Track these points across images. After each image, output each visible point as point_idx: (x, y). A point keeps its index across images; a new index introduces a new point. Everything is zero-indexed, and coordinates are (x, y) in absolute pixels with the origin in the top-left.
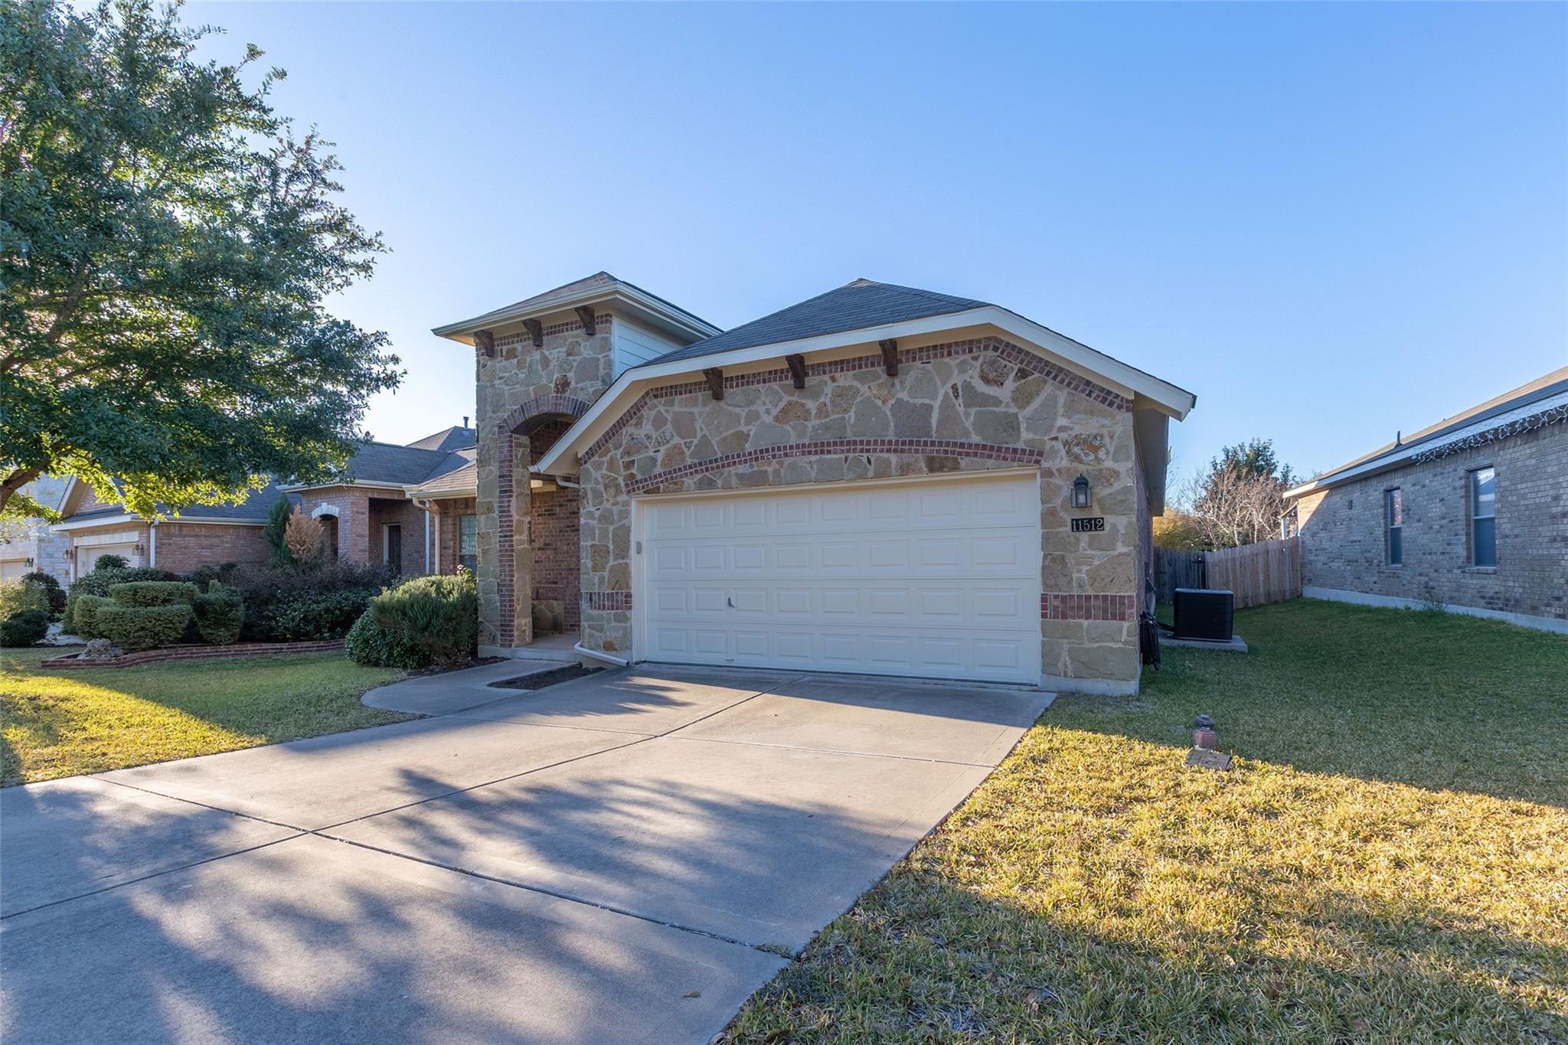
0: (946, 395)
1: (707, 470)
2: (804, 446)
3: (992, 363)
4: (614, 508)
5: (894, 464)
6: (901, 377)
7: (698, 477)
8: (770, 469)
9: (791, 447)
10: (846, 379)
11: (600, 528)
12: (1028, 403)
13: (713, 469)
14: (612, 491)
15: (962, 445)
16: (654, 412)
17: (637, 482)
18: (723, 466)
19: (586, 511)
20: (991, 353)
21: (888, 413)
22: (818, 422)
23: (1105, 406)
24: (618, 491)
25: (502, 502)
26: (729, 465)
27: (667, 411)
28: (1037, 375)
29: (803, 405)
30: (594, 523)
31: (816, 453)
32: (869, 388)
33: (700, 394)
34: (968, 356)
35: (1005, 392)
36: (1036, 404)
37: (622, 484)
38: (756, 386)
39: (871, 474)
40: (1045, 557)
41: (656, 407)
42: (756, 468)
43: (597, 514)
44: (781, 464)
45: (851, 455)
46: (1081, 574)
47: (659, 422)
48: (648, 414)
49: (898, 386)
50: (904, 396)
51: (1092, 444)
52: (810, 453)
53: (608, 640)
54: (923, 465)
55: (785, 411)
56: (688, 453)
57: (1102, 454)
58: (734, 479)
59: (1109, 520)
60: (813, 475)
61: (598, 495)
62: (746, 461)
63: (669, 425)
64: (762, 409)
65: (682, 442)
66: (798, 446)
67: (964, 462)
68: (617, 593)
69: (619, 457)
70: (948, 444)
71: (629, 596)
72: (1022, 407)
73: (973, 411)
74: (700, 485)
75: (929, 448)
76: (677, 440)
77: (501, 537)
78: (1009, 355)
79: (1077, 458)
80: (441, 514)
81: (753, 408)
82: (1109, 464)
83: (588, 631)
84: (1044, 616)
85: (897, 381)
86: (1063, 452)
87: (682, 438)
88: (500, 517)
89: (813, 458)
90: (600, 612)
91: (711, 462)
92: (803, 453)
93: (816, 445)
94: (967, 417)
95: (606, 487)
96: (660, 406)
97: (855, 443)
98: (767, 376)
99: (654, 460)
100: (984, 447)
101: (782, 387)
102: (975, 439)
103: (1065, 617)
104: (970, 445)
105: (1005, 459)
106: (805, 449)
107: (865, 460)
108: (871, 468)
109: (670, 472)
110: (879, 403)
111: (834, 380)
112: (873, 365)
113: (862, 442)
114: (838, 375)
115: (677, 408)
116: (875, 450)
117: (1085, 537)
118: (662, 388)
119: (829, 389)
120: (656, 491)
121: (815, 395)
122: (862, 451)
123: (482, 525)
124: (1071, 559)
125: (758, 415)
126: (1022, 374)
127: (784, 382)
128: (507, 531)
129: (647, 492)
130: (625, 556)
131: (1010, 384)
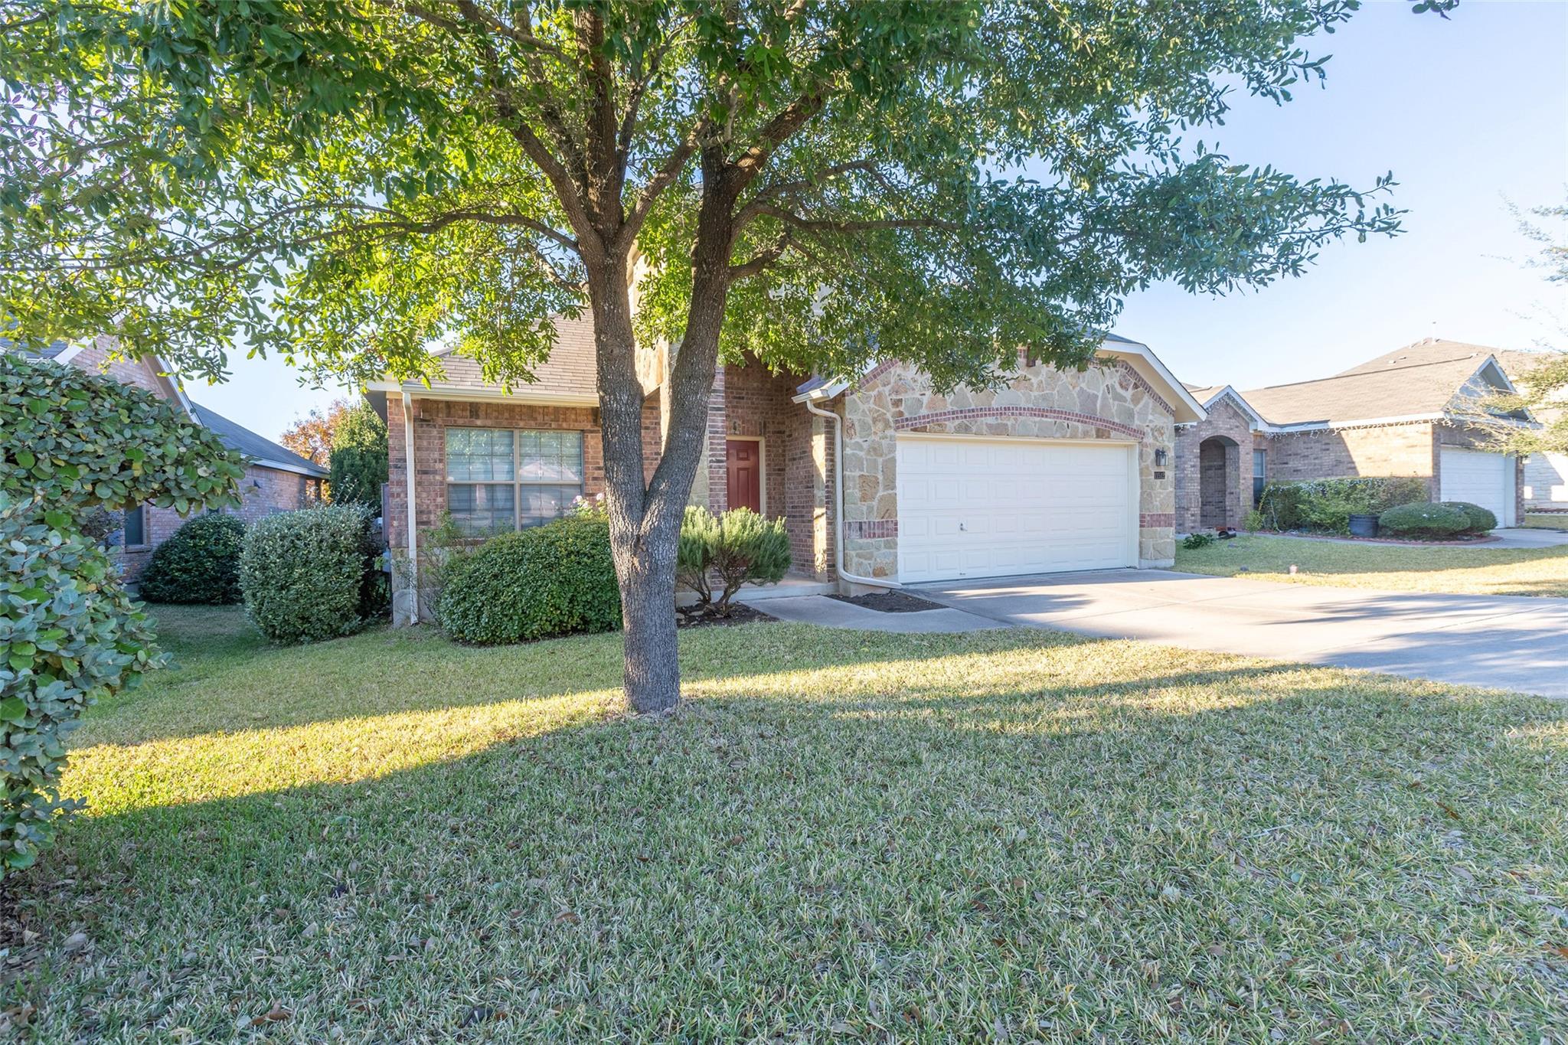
0: (1104, 390)
1: (965, 417)
2: (1032, 409)
3: (1124, 376)
4: (883, 441)
5: (1080, 430)
6: (1082, 372)
7: (957, 422)
8: (1009, 424)
9: (1024, 409)
11: (867, 460)
12: (1138, 404)
13: (970, 417)
14: (880, 425)
15: (1113, 423)
17: (906, 420)
18: (978, 416)
19: (854, 441)
20: (1124, 370)
21: (1076, 395)
22: (1037, 393)
23: (1165, 412)
24: (887, 425)
26: (982, 416)
28: (1142, 388)
29: (1028, 379)
30: (862, 454)
31: (1039, 416)
32: (1066, 376)
34: (1114, 369)
35: (1129, 395)
36: (1140, 405)
37: (891, 420)
39: (1068, 435)
40: (1142, 494)
42: (1000, 421)
43: (865, 445)
44: (1016, 420)
45: (1058, 421)
46: (1157, 502)
49: (1080, 377)
50: (1083, 385)
51: (1160, 431)
52: (1035, 415)
53: (878, 566)
54: (1094, 432)
55: (1017, 381)
56: (948, 401)
57: (1164, 436)
58: (985, 427)
59: (1167, 473)
60: (1036, 430)
61: (865, 426)
62: (993, 415)
66: (1028, 409)
67: (1113, 433)
68: (887, 522)
69: (888, 393)
70: (1107, 422)
71: (896, 524)
72: (1136, 405)
73: (1116, 403)
74: (959, 430)
75: (1098, 422)
78: (1132, 373)
79: (1156, 438)
82: (1167, 441)
83: (855, 560)
84: (1141, 526)
85: (1081, 375)
86: (1151, 435)
88: (711, 438)
89: (1037, 419)
90: (869, 540)
91: (969, 411)
92: (1031, 415)
93: (1039, 410)
94: (1114, 406)
95: (875, 420)
97: (1061, 412)
99: (920, 403)
100: (1122, 426)
102: (1117, 420)
103: (1151, 526)
104: (1116, 424)
105: (1129, 434)
106: (1032, 412)
107: (1066, 425)
108: (1069, 431)
109: (936, 415)
110: (1071, 388)
113: (1066, 413)
116: (1072, 420)
117: (1158, 481)
120: (924, 430)
121: (1037, 374)
122: (1065, 418)
124: (1153, 495)
126: (1136, 386)
129: (915, 430)
130: (894, 488)
131: (1131, 391)
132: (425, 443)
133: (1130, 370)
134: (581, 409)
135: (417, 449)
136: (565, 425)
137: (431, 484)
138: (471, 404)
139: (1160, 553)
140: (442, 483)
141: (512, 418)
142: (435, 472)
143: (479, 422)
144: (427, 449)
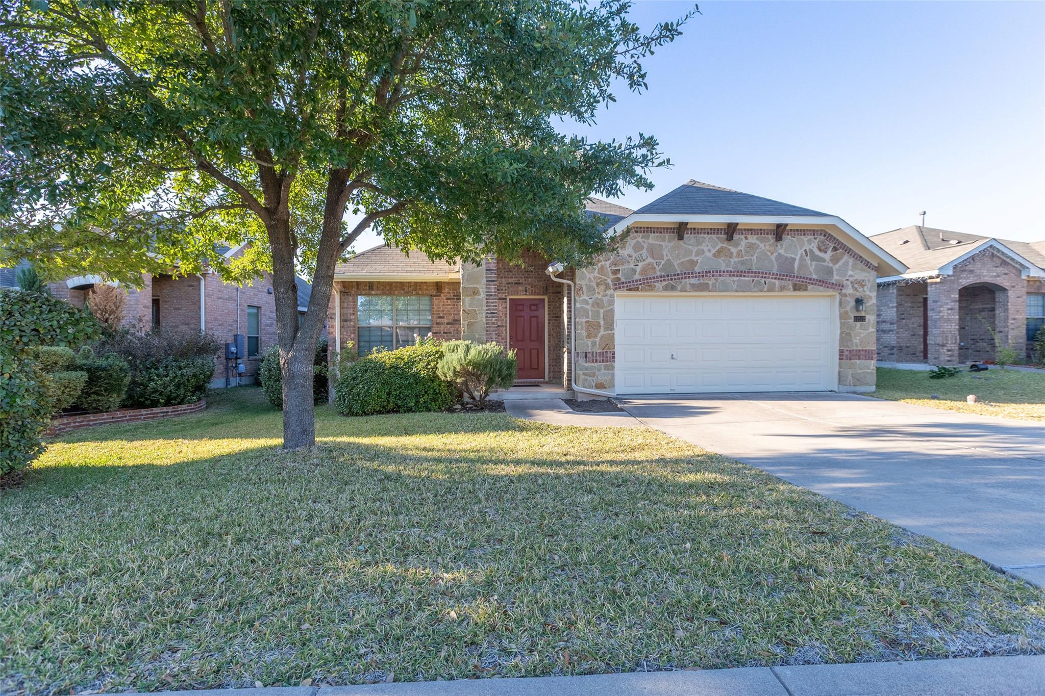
0: (802, 254)
1: (672, 279)
2: (731, 271)
3: (823, 242)
4: (604, 298)
5: (777, 285)
6: (781, 242)
7: (664, 283)
8: (710, 283)
9: (724, 272)
10: (752, 239)
11: (592, 311)
12: (837, 263)
13: (675, 279)
14: (602, 287)
15: (810, 279)
16: (634, 241)
17: (623, 283)
18: (682, 278)
19: (581, 299)
20: (822, 237)
21: (774, 259)
22: (736, 260)
23: (867, 268)
24: (607, 287)
25: (489, 288)
26: (686, 278)
27: (644, 242)
28: (841, 250)
29: (729, 250)
30: (588, 307)
31: (737, 276)
32: (765, 246)
33: (667, 235)
34: (812, 237)
35: (827, 256)
36: (840, 264)
37: (611, 283)
38: (702, 235)
39: (765, 289)
40: (842, 333)
41: (636, 238)
42: (701, 281)
43: (590, 301)
44: (716, 280)
45: (756, 279)
46: (857, 340)
47: (638, 247)
48: (631, 241)
49: (779, 246)
50: (782, 252)
51: (861, 284)
52: (734, 276)
53: (600, 382)
54: (791, 287)
55: (719, 251)
56: (658, 268)
57: (865, 288)
58: (688, 286)
59: (868, 317)
60: (735, 287)
61: (591, 290)
62: (696, 277)
63: (645, 250)
64: (706, 249)
65: (655, 262)
66: (727, 271)
67: (810, 287)
68: (606, 352)
69: (608, 266)
70: (804, 278)
71: (614, 354)
72: (835, 264)
73: (814, 263)
74: (666, 288)
75: (795, 279)
76: (650, 260)
77: (487, 313)
78: (830, 239)
79: (856, 289)
80: (341, 292)
81: (700, 247)
82: (868, 293)
84: (840, 359)
85: (779, 244)
86: (850, 287)
87: (653, 258)
88: (487, 299)
89: (735, 279)
90: (593, 364)
91: (674, 275)
92: (730, 275)
93: (738, 272)
94: (812, 266)
95: (598, 285)
96: (639, 238)
97: (759, 273)
98: (709, 231)
99: (634, 271)
100: (820, 281)
101: (718, 238)
102: (814, 276)
103: (850, 359)
104: (814, 280)
105: (828, 287)
106: (731, 274)
107: (763, 282)
108: (766, 286)
109: (647, 279)
110: (769, 254)
111: (746, 238)
112: (768, 234)
113: (763, 273)
114: (749, 236)
115: (651, 241)
116: (769, 278)
117: (858, 324)
118: (641, 228)
119: (743, 243)
120: (637, 289)
121: (736, 245)
122: (762, 277)
123: (467, 305)
124: (853, 335)
125: (703, 252)
126: (835, 249)
127: (719, 236)
128: (494, 309)
129: (630, 290)
130: (613, 329)
131: (830, 253)
132: (346, 305)
133: (830, 237)
134: (430, 283)
135: (342, 308)
136: (420, 292)
137: (348, 327)
138: (369, 282)
139: (858, 381)
140: (354, 326)
141: (391, 289)
142: (350, 321)
143: (373, 292)
144: (347, 308)
